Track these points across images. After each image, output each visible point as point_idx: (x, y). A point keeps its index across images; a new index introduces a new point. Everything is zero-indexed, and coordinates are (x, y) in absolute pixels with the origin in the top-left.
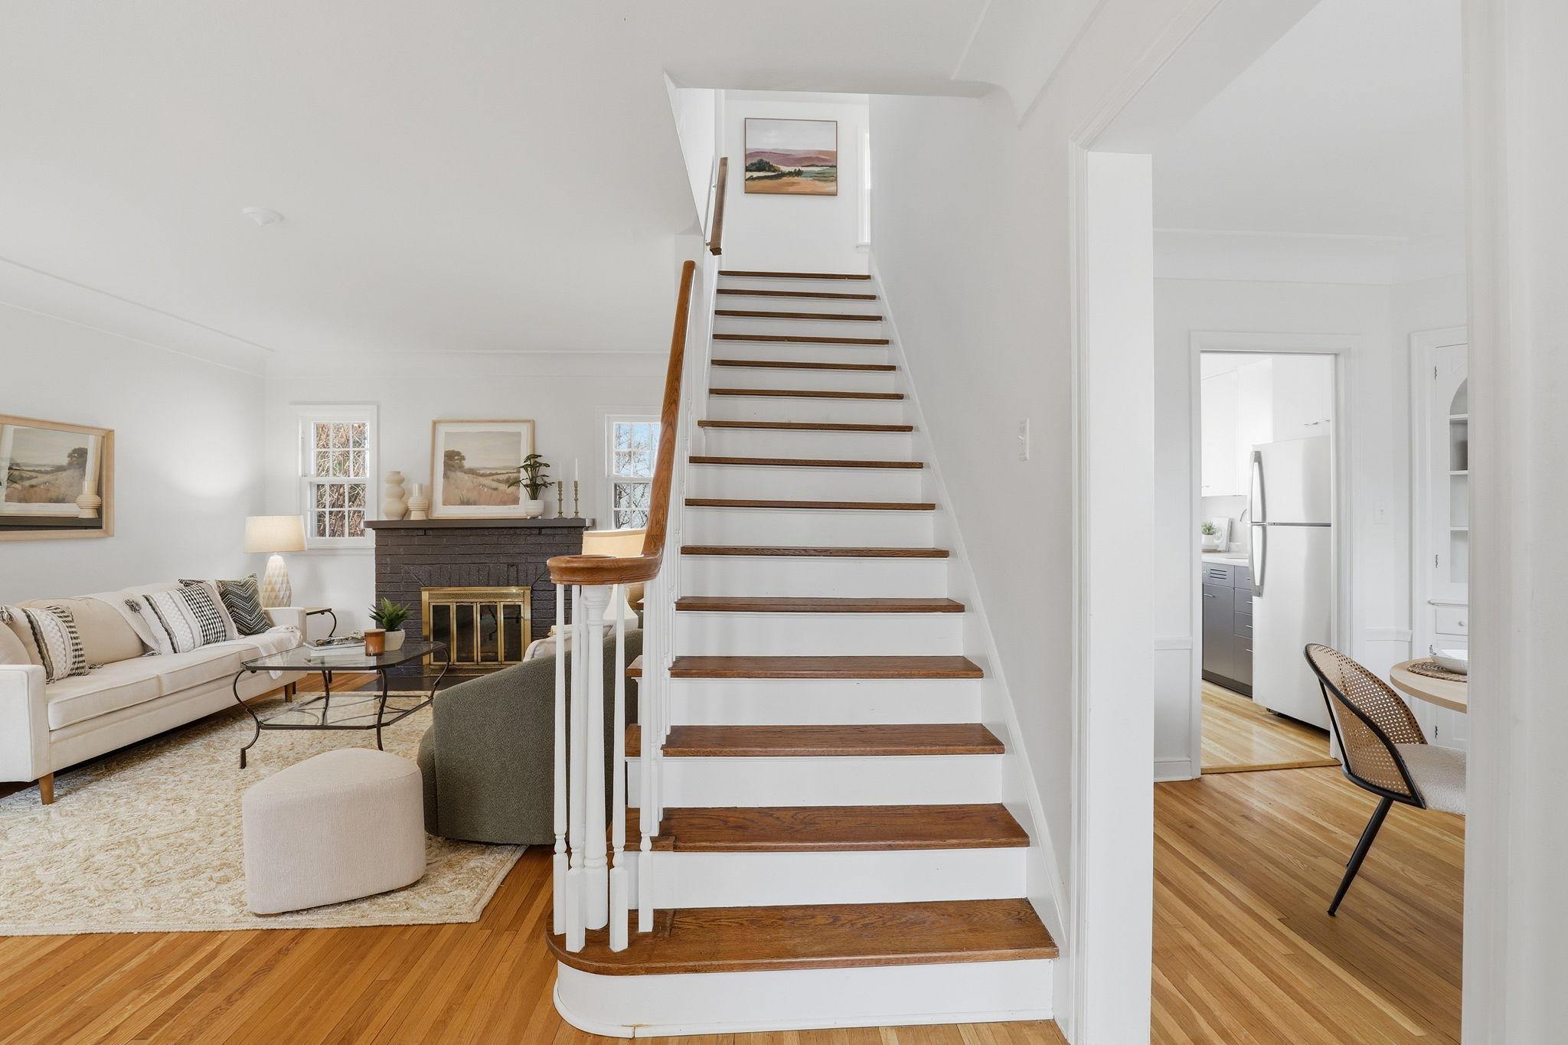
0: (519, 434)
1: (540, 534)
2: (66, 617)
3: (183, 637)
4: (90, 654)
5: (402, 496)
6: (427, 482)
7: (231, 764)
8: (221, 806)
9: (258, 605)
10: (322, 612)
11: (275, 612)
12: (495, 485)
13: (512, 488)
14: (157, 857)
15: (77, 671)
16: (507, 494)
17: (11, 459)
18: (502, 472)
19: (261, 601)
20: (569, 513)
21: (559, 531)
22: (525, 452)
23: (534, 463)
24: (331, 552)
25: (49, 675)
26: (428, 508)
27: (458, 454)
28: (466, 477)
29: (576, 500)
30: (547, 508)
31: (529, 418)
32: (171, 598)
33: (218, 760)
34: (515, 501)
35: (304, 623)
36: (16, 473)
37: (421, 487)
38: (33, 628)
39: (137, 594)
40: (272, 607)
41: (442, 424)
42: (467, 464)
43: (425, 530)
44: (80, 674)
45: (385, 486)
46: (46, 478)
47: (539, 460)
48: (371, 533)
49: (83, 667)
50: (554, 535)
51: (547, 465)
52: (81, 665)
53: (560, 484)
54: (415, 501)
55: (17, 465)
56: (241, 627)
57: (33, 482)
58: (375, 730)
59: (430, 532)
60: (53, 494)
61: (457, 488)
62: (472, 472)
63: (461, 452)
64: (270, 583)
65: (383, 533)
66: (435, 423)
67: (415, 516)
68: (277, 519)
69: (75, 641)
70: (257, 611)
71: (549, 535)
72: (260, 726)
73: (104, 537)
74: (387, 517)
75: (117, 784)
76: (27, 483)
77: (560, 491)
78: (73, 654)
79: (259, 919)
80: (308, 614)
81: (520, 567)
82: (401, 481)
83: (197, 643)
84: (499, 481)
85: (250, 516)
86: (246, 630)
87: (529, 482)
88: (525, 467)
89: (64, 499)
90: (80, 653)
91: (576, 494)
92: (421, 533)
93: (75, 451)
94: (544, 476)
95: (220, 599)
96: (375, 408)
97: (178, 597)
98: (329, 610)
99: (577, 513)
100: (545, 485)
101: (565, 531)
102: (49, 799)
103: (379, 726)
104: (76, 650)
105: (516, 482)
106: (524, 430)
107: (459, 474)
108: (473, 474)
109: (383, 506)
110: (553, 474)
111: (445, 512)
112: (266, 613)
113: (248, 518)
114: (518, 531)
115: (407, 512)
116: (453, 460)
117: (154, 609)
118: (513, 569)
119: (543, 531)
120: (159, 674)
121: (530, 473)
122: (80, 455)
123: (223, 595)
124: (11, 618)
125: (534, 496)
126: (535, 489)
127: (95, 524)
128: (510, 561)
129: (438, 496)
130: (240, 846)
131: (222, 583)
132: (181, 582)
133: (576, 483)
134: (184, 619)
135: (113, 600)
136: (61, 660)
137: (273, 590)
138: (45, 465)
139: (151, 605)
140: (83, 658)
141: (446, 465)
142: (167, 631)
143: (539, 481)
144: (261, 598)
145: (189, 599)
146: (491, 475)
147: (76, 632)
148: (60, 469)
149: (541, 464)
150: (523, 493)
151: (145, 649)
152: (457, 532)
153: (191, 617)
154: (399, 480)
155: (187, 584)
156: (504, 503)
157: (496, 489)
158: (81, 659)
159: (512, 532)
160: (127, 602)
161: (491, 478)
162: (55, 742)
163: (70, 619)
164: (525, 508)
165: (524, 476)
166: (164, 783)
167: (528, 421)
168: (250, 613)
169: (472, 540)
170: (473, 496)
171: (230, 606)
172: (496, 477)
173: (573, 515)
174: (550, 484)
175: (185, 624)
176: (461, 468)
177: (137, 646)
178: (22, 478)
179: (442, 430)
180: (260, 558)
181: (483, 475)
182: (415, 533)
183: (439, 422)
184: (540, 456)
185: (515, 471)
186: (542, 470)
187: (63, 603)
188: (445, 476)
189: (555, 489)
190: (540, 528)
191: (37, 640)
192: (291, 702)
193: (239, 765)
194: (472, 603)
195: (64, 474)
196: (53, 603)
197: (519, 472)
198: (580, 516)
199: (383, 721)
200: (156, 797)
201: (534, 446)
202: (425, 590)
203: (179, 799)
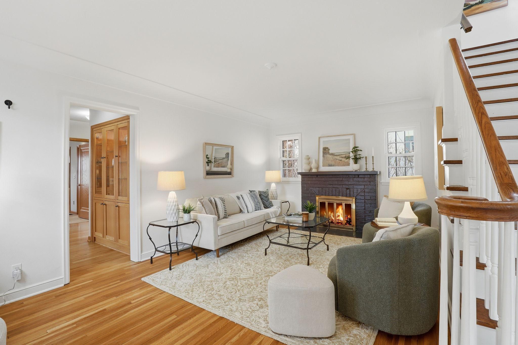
0: (349, 140)
1: (358, 177)
2: (223, 200)
3: (250, 209)
4: (229, 212)
5: (309, 163)
6: (317, 159)
7: (262, 253)
8: (260, 270)
9: (269, 199)
10: (286, 202)
11: (273, 201)
12: (341, 159)
13: (347, 160)
14: (242, 288)
15: (225, 217)
16: (345, 162)
17: (215, 156)
18: (343, 154)
19: (270, 198)
20: (370, 169)
21: (366, 176)
22: (352, 147)
23: (355, 150)
24: (288, 182)
25: (219, 217)
26: (318, 168)
27: (327, 148)
28: (330, 156)
29: (373, 164)
30: (361, 167)
31: (353, 133)
32: (247, 196)
33: (259, 251)
34: (348, 164)
35: (281, 206)
36: (215, 160)
37: (315, 160)
38: (216, 204)
39: (239, 194)
40: (272, 200)
41: (322, 138)
42: (331, 152)
43: (317, 175)
44: (226, 218)
45: (304, 161)
46: (221, 161)
47: (357, 148)
48: (300, 176)
49: (226, 216)
50: (364, 178)
51: (361, 151)
52: (226, 215)
53: (366, 157)
54: (313, 165)
55: (216, 158)
56: (265, 206)
57: (219, 162)
58: (306, 250)
59: (318, 176)
60: (222, 165)
61: (327, 160)
62: (332, 154)
63: (328, 147)
64: (272, 192)
65: (303, 176)
66: (319, 138)
67: (314, 170)
68: (274, 172)
69: (225, 208)
70: (269, 200)
71: (362, 178)
72: (271, 242)
73: (232, 177)
74: (305, 171)
75: (234, 254)
76: (217, 163)
77: (366, 160)
78: (224, 212)
79: (273, 334)
80: (282, 202)
81: (351, 190)
82: (309, 159)
83: (254, 210)
84: (342, 157)
85: (267, 171)
86: (266, 207)
87: (353, 157)
88: (352, 152)
89: (224, 166)
90: (226, 211)
91: (373, 161)
92: (316, 176)
93: (227, 153)
94: (360, 155)
95: (259, 196)
96: (300, 134)
97: (249, 195)
98: (288, 201)
99: (373, 169)
100: (360, 158)
101: (369, 176)
102: (218, 256)
103: (308, 249)
104: (225, 211)
105: (348, 158)
106: (351, 138)
107: (328, 156)
108: (332, 155)
109: (303, 167)
110: (363, 154)
111: (324, 169)
112: (271, 202)
113: (266, 171)
114: (350, 176)
115: (311, 169)
116: (326, 150)
117: (243, 199)
118: (348, 191)
119: (360, 176)
120: (244, 220)
121: (354, 154)
122: (228, 154)
123: (260, 195)
124: (211, 200)
125: (356, 162)
126: (356, 160)
127: (230, 173)
128: (347, 187)
129: (321, 164)
130: (266, 290)
131: (260, 192)
132: (250, 191)
133: (373, 157)
134: (250, 203)
135: (234, 196)
136: (222, 214)
137: (273, 194)
138: (221, 158)
139: (242, 198)
140: (227, 213)
141: (323, 152)
142: (246, 206)
143: (358, 157)
144: (270, 197)
145: (251, 196)
146: (339, 155)
147: (225, 205)
148: (224, 158)
149: (358, 150)
150: (352, 161)
151: (241, 211)
152: (327, 176)
153: (252, 202)
154: (308, 158)
155: (251, 192)
156: (344, 166)
157: (341, 160)
158: (226, 213)
159: (347, 176)
160: (237, 197)
161: (339, 156)
162: (220, 239)
163: (224, 201)
164: (352, 167)
165: (352, 155)
166: (245, 257)
167: (353, 134)
168: (267, 202)
169: (333, 179)
170: (333, 163)
171: (262, 199)
172: (341, 156)
173: (372, 170)
174: (362, 158)
175: (250, 204)
176: (329, 153)
177: (239, 210)
178: (216, 161)
179: (322, 140)
180: (269, 184)
181: (336, 155)
182: (314, 176)
183: (321, 137)
184: (358, 147)
185: (348, 153)
186: (359, 153)
187: (222, 196)
188: (323, 156)
189: (364, 159)
190: (358, 175)
191: (216, 207)
192: (278, 231)
193: (264, 254)
194: (333, 202)
195: (225, 160)
196: (220, 196)
197: (349, 154)
198: (375, 170)
199: (309, 247)
200: (243, 262)
201: (355, 144)
202: (317, 196)
203: (248, 264)
